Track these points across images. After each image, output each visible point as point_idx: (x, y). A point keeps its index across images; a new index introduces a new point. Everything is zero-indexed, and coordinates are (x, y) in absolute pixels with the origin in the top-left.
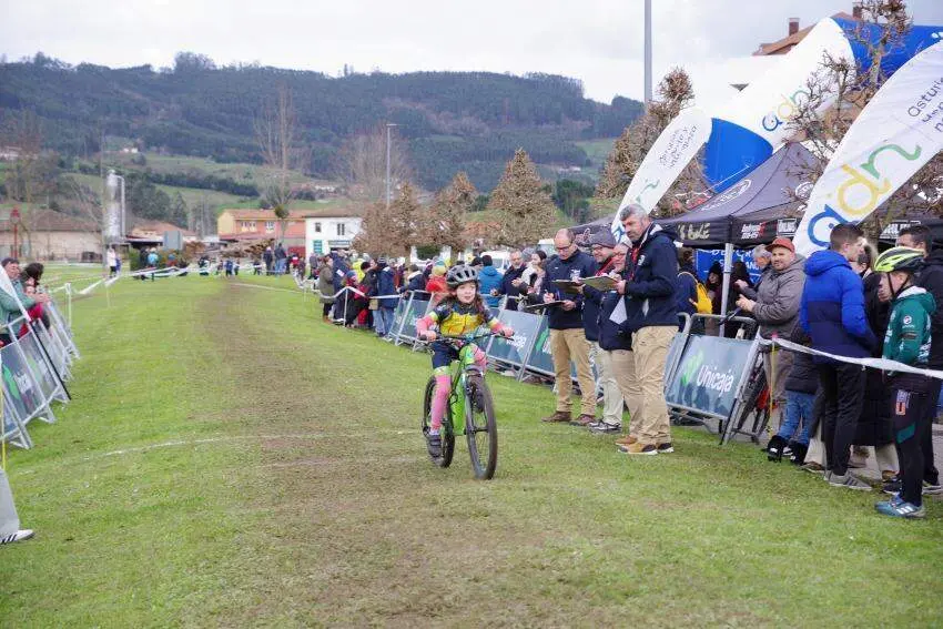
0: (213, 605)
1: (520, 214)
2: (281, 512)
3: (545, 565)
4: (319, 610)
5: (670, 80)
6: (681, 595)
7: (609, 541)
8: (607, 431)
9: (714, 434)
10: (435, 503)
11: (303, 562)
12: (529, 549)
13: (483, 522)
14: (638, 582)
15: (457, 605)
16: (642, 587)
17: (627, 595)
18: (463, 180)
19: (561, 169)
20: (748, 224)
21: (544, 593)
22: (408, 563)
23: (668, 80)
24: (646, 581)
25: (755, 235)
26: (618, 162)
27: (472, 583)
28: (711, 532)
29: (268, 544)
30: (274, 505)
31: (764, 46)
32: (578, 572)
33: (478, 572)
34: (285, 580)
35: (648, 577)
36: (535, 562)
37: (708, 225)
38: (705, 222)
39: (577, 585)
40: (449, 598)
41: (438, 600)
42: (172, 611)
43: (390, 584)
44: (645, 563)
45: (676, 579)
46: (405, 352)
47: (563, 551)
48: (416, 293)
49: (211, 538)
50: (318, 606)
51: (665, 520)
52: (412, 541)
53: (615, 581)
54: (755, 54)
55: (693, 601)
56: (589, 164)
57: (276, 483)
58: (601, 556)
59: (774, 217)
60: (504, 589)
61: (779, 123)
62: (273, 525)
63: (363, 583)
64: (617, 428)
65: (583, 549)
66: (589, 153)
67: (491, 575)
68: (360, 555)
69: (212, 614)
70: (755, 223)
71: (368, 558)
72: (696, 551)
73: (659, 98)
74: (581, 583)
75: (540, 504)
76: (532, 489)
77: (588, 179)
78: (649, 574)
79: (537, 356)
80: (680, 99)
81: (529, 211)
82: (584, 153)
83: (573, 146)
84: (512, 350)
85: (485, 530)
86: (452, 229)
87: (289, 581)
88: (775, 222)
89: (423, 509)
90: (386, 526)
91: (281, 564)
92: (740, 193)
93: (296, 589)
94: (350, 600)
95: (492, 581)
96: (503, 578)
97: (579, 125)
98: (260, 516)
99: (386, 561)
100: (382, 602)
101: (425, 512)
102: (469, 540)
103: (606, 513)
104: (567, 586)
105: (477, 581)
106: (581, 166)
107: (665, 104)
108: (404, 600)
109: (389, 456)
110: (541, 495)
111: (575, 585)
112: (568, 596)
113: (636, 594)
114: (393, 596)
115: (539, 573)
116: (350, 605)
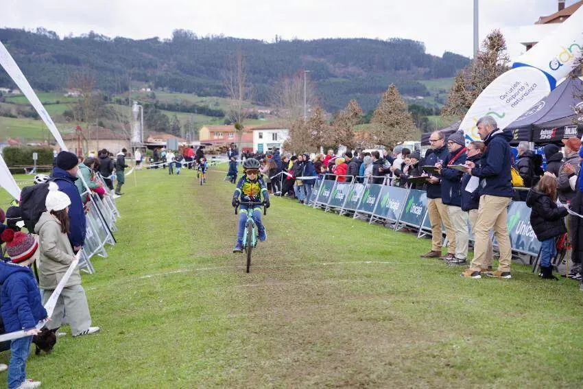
0: (218, 379)
1: (392, 125)
2: (256, 316)
3: (436, 354)
4: (287, 383)
5: (491, 38)
6: (534, 377)
7: (477, 338)
8: (458, 263)
9: (527, 265)
10: (355, 311)
11: (273, 350)
12: (423, 343)
13: (389, 325)
14: (501, 367)
15: (379, 381)
16: (505, 370)
17: (495, 377)
18: (354, 105)
19: (411, 98)
20: (544, 129)
21: (438, 374)
22: (343, 352)
23: (489, 38)
24: (506, 367)
25: (549, 137)
26: (457, 91)
27: (388, 366)
28: (545, 332)
29: (249, 338)
30: (250, 311)
31: (541, 18)
32: (458, 361)
33: (390, 358)
34: (263, 363)
35: (508, 364)
36: (427, 352)
37: (517, 130)
38: (515, 129)
39: (460, 368)
40: (373, 376)
41: (366, 378)
42: (191, 382)
43: (333, 366)
44: (504, 354)
45: (528, 365)
46: (321, 213)
47: (446, 344)
48: (327, 176)
49: (212, 334)
50: (287, 381)
51: (511, 324)
52: (344, 337)
53: (485, 366)
54: (536, 23)
55: (544, 382)
56: (428, 94)
57: (250, 297)
58: (473, 349)
59: (561, 125)
60: (410, 371)
61: (560, 65)
62: (251, 325)
63: (315, 365)
64: (464, 261)
65: (459, 344)
66: (428, 88)
67: (399, 361)
68: (309, 346)
69: (217, 384)
70: (549, 129)
71: (315, 348)
72: (537, 345)
73: (483, 50)
74: (462, 367)
75: (424, 312)
76: (418, 302)
77: (428, 104)
78: (508, 361)
79: (407, 215)
80: (497, 50)
81: (397, 123)
82: (425, 88)
83: (418, 83)
84: (390, 211)
85: (391, 330)
86: (347, 135)
87: (266, 363)
88: (563, 128)
89: (348, 316)
90: (325, 327)
91: (259, 350)
92: (538, 110)
93: (271, 369)
94: (307, 376)
95: (401, 365)
96: (408, 364)
97: (422, 70)
98: (242, 319)
99: (329, 350)
100: (329, 379)
101: (349, 317)
102: (381, 336)
103: (470, 318)
104: (452, 369)
105: (390, 365)
106: (424, 96)
107: (487, 54)
108: (343, 377)
109: (321, 279)
110: (426, 306)
111: (459, 369)
112: (454, 376)
113: (501, 375)
114: (336, 374)
115: (432, 360)
116: (308, 380)
